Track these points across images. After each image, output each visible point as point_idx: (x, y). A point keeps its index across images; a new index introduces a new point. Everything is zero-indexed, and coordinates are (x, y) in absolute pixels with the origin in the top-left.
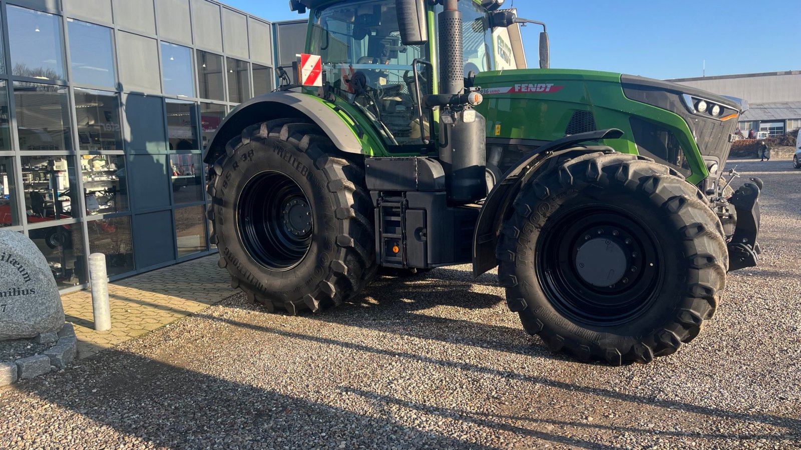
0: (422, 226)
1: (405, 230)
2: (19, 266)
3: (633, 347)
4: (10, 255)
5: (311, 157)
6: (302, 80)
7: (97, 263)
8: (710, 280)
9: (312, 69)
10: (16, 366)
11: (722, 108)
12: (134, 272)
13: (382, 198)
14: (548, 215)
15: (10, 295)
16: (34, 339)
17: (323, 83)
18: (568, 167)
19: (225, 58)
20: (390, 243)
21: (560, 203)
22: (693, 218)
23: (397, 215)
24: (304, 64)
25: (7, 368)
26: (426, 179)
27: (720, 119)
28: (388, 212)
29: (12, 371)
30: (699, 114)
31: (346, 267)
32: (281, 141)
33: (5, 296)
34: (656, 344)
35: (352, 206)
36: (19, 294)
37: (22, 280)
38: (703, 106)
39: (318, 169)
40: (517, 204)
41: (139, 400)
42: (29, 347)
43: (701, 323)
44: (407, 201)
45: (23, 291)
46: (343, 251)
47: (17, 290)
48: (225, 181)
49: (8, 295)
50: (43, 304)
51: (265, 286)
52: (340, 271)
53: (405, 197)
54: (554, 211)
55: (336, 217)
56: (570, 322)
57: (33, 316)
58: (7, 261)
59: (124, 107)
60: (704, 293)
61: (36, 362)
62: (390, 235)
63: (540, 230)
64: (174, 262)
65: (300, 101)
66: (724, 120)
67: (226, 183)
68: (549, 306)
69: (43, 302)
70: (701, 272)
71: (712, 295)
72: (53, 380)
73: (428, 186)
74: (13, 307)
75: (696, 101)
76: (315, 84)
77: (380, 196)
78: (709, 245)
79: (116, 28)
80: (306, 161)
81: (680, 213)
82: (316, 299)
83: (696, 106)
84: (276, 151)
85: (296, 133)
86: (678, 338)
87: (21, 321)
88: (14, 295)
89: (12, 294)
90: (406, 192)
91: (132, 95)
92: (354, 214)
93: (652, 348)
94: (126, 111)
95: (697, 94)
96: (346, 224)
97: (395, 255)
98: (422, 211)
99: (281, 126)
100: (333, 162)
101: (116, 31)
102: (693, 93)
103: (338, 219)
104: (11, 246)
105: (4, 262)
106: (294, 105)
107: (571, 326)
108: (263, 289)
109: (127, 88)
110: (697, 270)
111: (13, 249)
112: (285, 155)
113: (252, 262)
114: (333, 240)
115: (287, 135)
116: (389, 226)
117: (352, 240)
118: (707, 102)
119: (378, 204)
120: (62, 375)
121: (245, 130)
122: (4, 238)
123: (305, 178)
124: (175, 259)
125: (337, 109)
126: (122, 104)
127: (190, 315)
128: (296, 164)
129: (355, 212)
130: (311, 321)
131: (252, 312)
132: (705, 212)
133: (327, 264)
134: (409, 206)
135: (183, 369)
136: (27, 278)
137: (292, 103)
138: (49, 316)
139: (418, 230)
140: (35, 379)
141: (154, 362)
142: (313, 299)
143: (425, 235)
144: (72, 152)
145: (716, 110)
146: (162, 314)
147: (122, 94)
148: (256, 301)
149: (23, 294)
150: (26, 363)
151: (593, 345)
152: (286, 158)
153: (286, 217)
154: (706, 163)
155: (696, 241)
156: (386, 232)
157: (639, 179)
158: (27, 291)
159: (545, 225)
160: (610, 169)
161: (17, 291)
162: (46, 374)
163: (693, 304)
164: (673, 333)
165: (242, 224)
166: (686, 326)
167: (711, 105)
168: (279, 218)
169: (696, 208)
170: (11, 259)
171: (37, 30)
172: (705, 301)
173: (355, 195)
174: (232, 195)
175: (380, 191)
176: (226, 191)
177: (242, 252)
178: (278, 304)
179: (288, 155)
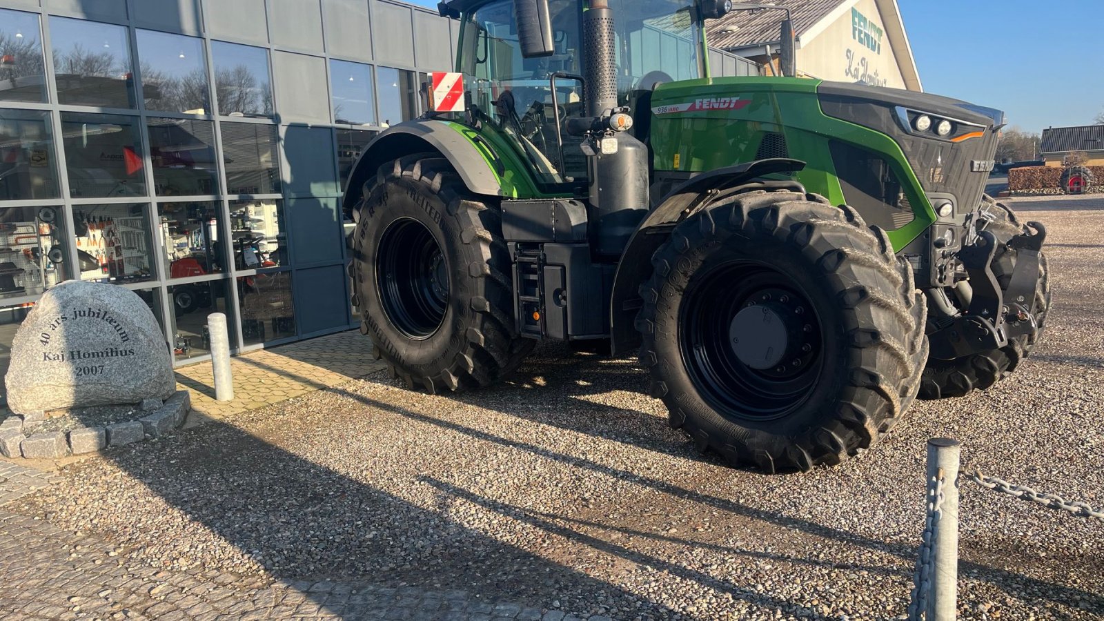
0: (560, 287)
1: (544, 291)
2: (116, 324)
3: (785, 449)
4: (106, 313)
5: (444, 201)
6: (433, 105)
7: (216, 324)
8: (878, 364)
9: (448, 90)
10: (104, 431)
11: (953, 124)
12: (295, 338)
13: (520, 250)
14: (690, 274)
15: (107, 355)
16: (138, 405)
17: (466, 107)
18: (710, 211)
19: (418, 74)
20: (529, 308)
21: (702, 258)
22: (856, 279)
23: (534, 272)
24: (436, 86)
25: (94, 433)
26: (563, 227)
27: (952, 140)
28: (525, 268)
29: (100, 437)
30: (919, 134)
31: (482, 337)
32: (413, 182)
33: (102, 356)
34: (813, 447)
35: (488, 262)
36: (117, 355)
37: (119, 339)
38: (924, 123)
39: (451, 215)
40: (656, 259)
41: (209, 474)
42: (130, 413)
43: (866, 421)
44: (545, 255)
45: (121, 351)
46: (479, 317)
47: (114, 350)
48: (362, 230)
49: (105, 355)
50: (143, 366)
51: (403, 358)
52: (476, 342)
53: (543, 250)
54: (696, 268)
55: (470, 275)
56: (717, 414)
57: (132, 380)
58: (103, 318)
59: (283, 142)
60: (869, 382)
61: (127, 429)
62: (527, 298)
63: (682, 293)
64: (347, 327)
65: (432, 131)
66: (957, 140)
67: (364, 233)
68: (694, 392)
69: (143, 365)
70: (865, 353)
71: (878, 383)
72: (141, 448)
73: (565, 237)
74: (111, 369)
75: (914, 116)
76: (454, 109)
77: (517, 249)
78: (878, 316)
79: (273, 47)
80: (438, 205)
81: (838, 272)
82: (454, 375)
83: (914, 124)
84: (410, 193)
85: (428, 171)
86: (840, 440)
87: (120, 385)
88: (112, 355)
89: (110, 354)
90: (543, 243)
91: (292, 127)
92: (488, 271)
93: (808, 452)
94: (285, 147)
95: (916, 106)
96: (481, 284)
97: (535, 322)
98: (560, 268)
99: (414, 163)
100: (467, 206)
101: (272, 50)
102: (911, 105)
103: (472, 277)
104: (107, 302)
105: (99, 319)
106: (425, 137)
107: (717, 419)
108: (401, 361)
109: (286, 119)
110: (858, 350)
111: (109, 306)
112: (418, 198)
113: (391, 328)
114: (467, 303)
115: (419, 174)
116: (528, 287)
117: (487, 303)
118: (930, 117)
119: (515, 259)
120: (153, 444)
121: (380, 169)
122: (100, 294)
123: (438, 226)
124: (348, 324)
125: (476, 140)
126: (279, 139)
127: (323, 388)
128: (429, 208)
129: (490, 269)
130: (449, 401)
131: (391, 388)
132: (879, 271)
133: (462, 332)
134: (548, 261)
135: (273, 446)
136: (125, 338)
137: (423, 134)
138: (150, 380)
139: (557, 293)
140: (124, 447)
141: (250, 436)
142: (451, 375)
143: (565, 298)
144: (218, 197)
145: (945, 127)
146: (294, 387)
147: (280, 126)
148: (397, 376)
149: (122, 355)
150: (114, 428)
151: (739, 443)
152: (420, 202)
153: (434, 274)
154: (932, 203)
155: (858, 310)
156: (526, 294)
157: (791, 226)
158: (126, 352)
159: (687, 286)
160: (756, 213)
161: (114, 352)
162: (137, 442)
163: (856, 395)
164: (833, 433)
165: (382, 282)
166: (849, 425)
167: (936, 121)
168: (428, 274)
169: (864, 265)
170: (107, 317)
171: (182, 56)
172: (873, 392)
173: (493, 247)
174: (369, 246)
175: (517, 242)
176: (364, 242)
177: (382, 316)
178: (417, 380)
179: (421, 198)
